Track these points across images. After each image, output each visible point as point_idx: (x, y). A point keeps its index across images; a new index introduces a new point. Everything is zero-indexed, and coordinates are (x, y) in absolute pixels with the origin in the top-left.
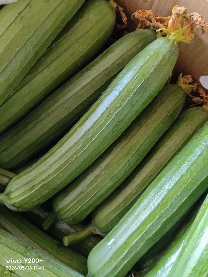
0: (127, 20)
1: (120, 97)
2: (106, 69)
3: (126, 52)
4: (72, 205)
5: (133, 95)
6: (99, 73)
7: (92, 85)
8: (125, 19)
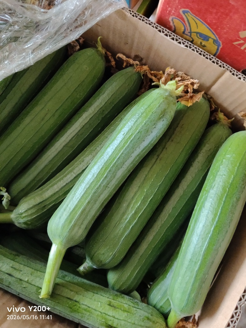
0: (115, 64)
2: (100, 109)
3: (115, 92)
6: (95, 113)
7: (90, 124)
8: (113, 63)
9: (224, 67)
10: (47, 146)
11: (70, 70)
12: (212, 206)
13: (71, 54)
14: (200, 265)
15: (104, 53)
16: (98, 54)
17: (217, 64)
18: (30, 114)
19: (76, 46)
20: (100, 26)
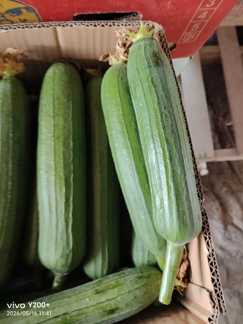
9: (51, 26)
12: (120, 143)
14: (145, 197)
17: (43, 26)
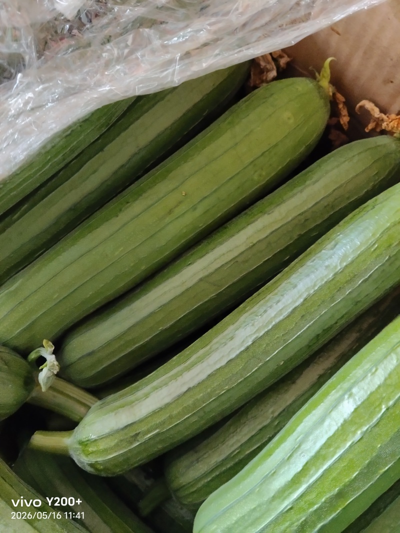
0: (349, 122)
1: (334, 282)
3: (344, 183)
4: (206, 481)
5: (362, 282)
7: (269, 244)
8: (345, 120)
10: (165, 271)
11: (253, 116)
13: (255, 87)
15: (331, 94)
16: (319, 92)
18: (145, 195)
19: (268, 71)
20: (338, 34)
